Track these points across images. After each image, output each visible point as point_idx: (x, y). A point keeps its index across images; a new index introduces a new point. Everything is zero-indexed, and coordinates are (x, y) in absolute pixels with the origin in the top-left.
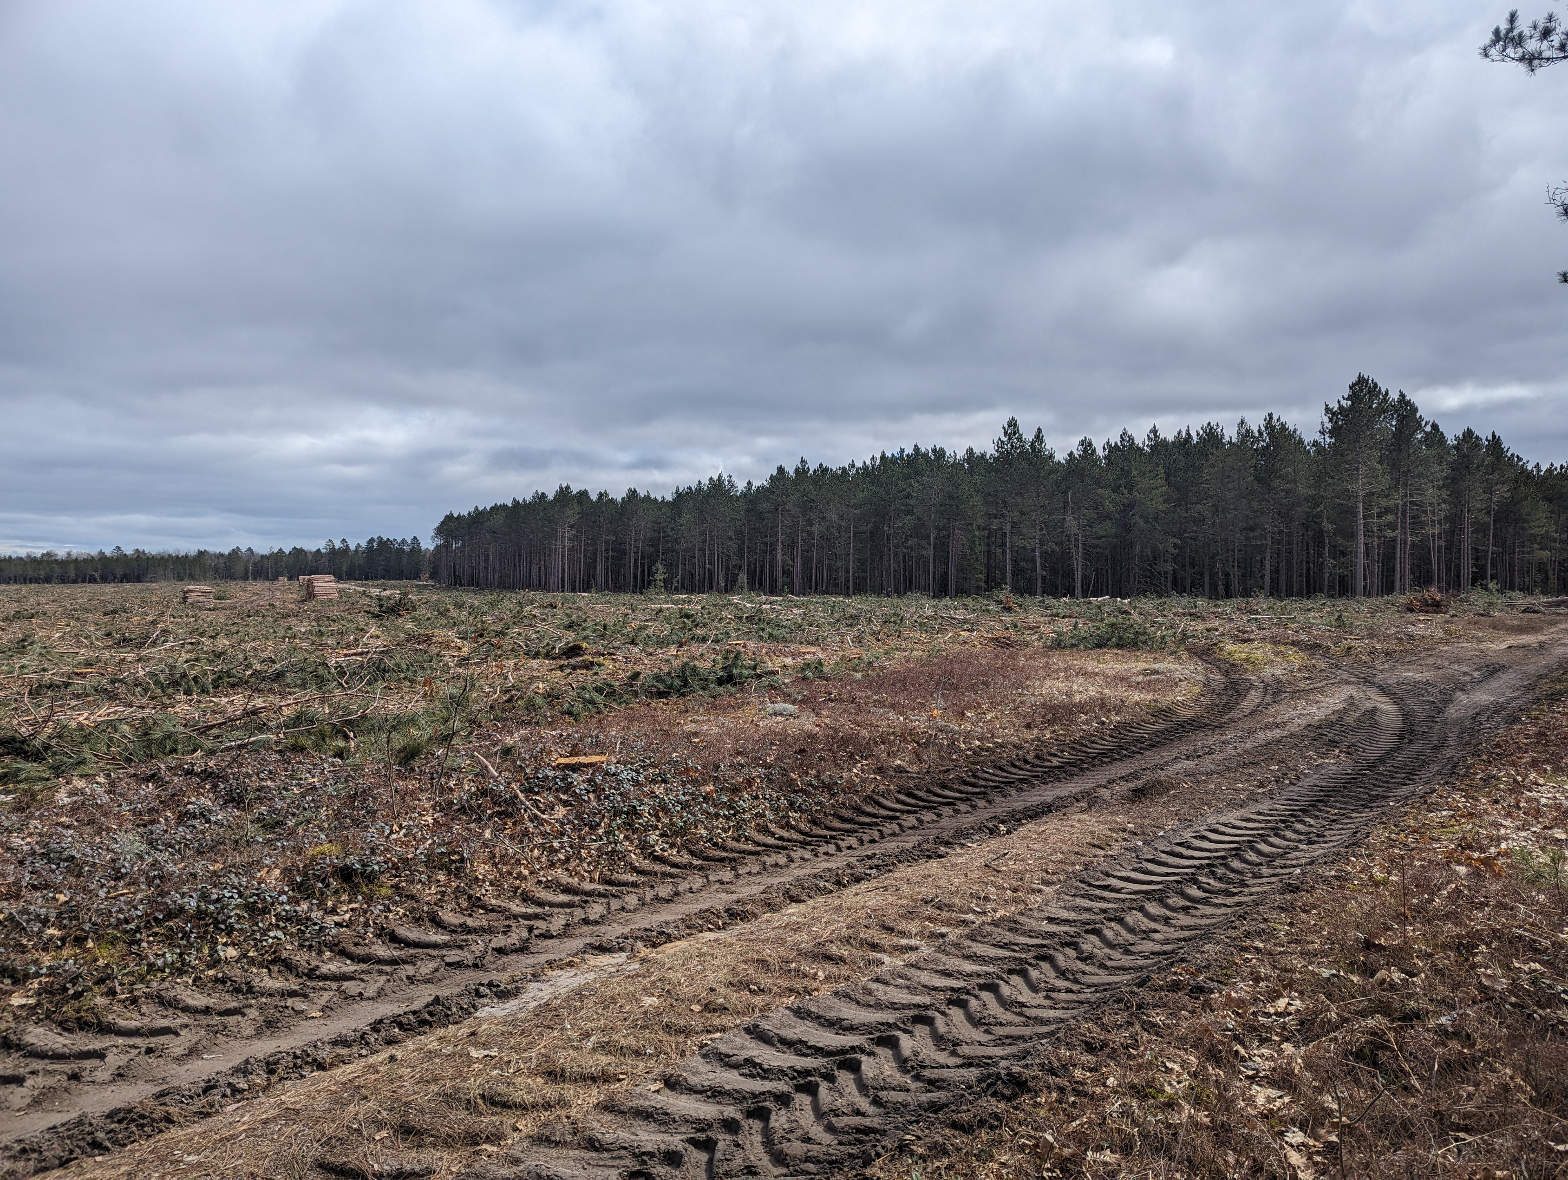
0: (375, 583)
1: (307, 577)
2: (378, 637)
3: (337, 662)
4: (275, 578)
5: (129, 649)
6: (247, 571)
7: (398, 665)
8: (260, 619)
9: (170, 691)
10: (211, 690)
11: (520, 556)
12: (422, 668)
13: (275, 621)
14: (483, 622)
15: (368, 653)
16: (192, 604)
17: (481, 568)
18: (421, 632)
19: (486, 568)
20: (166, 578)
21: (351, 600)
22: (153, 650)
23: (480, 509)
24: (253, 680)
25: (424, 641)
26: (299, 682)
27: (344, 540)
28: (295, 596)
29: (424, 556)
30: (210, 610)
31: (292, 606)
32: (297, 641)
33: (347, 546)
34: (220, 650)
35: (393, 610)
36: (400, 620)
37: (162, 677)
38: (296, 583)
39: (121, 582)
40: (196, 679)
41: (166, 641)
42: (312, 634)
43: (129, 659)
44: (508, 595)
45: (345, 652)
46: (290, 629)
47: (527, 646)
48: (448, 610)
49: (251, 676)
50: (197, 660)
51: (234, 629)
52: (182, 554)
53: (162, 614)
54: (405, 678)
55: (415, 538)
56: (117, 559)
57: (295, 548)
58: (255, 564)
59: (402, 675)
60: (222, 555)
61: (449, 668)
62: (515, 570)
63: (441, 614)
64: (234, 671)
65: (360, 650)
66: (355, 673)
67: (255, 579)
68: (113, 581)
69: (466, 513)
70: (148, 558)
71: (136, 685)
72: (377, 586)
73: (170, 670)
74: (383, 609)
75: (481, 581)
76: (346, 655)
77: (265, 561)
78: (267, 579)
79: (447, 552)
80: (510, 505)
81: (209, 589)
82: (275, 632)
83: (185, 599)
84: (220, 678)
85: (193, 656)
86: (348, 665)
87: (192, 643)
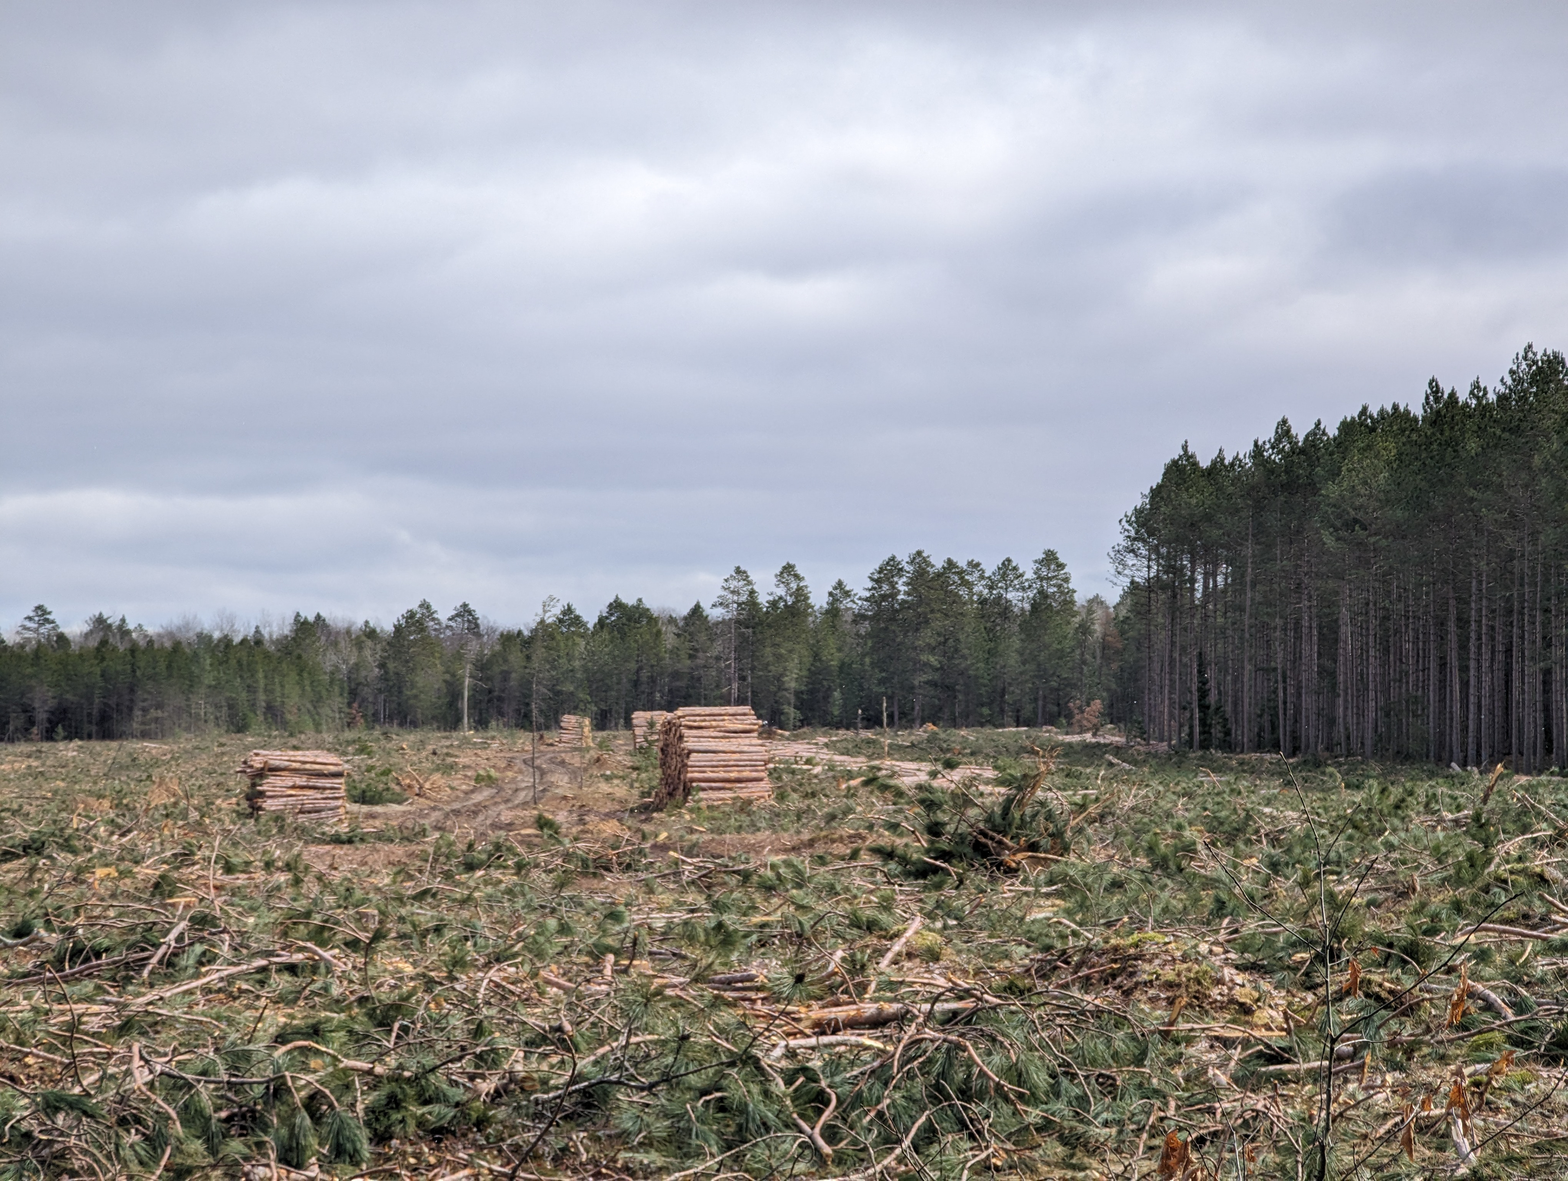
0: (904, 737)
1: (661, 717)
2: (933, 955)
3: (791, 1054)
4: (552, 721)
5: (88, 986)
6: (454, 695)
7: (1017, 1074)
8: (509, 879)
9: (235, 1147)
10: (366, 1149)
11: (1463, 622)
12: (1108, 1086)
13: (561, 885)
14: (1335, 903)
15: (902, 1019)
16: (278, 818)
17: (1309, 674)
18: (1093, 936)
19: (1328, 674)
20: (195, 723)
21: (824, 806)
22: (169, 991)
23: (1300, 431)
24: (501, 1113)
25: (1108, 978)
26: (660, 1128)
27: (788, 569)
28: (620, 790)
29: (1084, 629)
30: (337, 840)
31: (610, 828)
32: (643, 965)
33: (801, 595)
34: (384, 995)
35: (981, 850)
36: (1008, 889)
37: (205, 1094)
38: (621, 739)
39: (49, 736)
40: (313, 1102)
41: (207, 959)
42: (691, 939)
43: (93, 1024)
44: (1422, 789)
45: (817, 1012)
46: (614, 916)
47: (1520, 1007)
48: (1189, 849)
49: (497, 1095)
50: (315, 1031)
51: (425, 915)
52: (242, 631)
53: (185, 857)
54: (1046, 1126)
55: (1050, 558)
56: (38, 654)
57: (617, 606)
58: (482, 666)
59: (1034, 1115)
60: (371, 634)
61: (1213, 1091)
62: (1443, 684)
63: (1161, 864)
64: (438, 1080)
65: (869, 1009)
66: (858, 1100)
67: (481, 723)
68: (24, 733)
69: (1244, 449)
70: (133, 650)
71: (123, 1122)
72: (915, 752)
73: (233, 1069)
74: (944, 843)
75: (1309, 730)
76: (821, 1028)
77: (516, 658)
78: (524, 721)
79: (1174, 611)
80: (1417, 410)
81: (329, 760)
82: (564, 929)
83: (254, 797)
84: (394, 1102)
85: (299, 1016)
86: (834, 1065)
87: (292, 969)
